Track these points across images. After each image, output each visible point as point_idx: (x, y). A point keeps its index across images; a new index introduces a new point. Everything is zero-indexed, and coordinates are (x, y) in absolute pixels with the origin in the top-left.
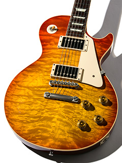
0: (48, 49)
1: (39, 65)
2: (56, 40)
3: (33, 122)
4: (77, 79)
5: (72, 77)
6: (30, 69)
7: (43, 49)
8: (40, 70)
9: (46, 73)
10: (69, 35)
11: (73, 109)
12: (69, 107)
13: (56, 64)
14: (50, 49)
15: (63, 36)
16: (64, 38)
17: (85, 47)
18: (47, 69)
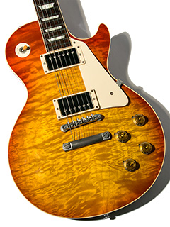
0: (32, 81)
1: (33, 109)
2: (36, 64)
3: (66, 190)
4: (95, 108)
5: (87, 108)
6: (23, 120)
7: (26, 84)
8: (38, 115)
9: (48, 117)
10: (50, 50)
11: (108, 150)
12: (102, 150)
13: (57, 100)
14: (35, 80)
15: (44, 55)
16: (47, 57)
17: (81, 58)
18: (46, 109)
